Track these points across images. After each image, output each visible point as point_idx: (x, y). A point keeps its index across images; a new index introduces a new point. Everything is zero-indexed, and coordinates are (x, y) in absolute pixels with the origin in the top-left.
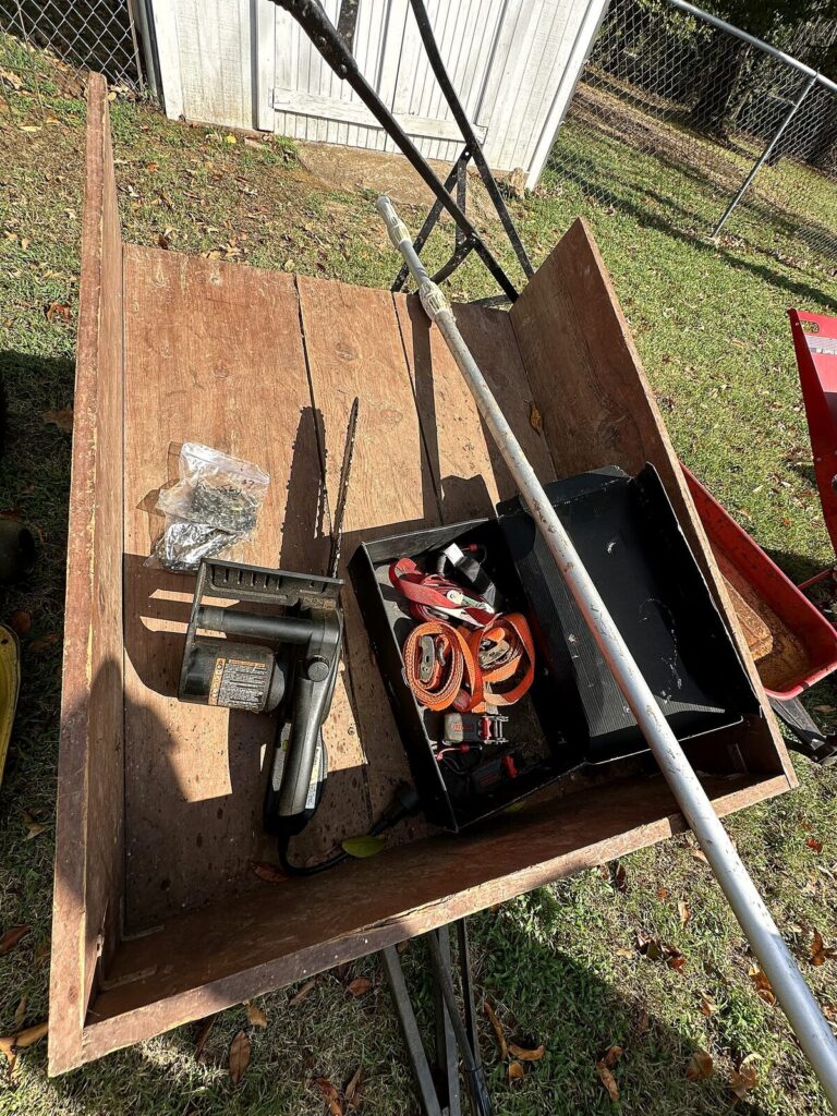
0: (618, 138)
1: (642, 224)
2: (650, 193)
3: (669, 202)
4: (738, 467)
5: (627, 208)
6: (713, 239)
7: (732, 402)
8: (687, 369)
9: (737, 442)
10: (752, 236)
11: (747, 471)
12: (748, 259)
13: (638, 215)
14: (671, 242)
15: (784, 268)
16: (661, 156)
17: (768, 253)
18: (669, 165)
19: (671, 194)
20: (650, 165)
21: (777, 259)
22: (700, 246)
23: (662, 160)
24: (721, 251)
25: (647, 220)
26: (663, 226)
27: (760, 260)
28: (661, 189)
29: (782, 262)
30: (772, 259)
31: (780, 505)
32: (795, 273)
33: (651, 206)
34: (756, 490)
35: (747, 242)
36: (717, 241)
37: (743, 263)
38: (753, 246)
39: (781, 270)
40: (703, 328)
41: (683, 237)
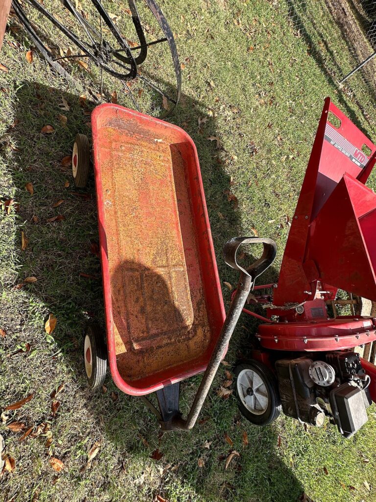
0: (329, 7)
1: (310, 52)
2: (325, 43)
3: (331, 53)
4: (268, 204)
5: (307, 39)
6: (340, 84)
7: (291, 168)
8: (279, 138)
9: (278, 191)
10: (359, 96)
11: (273, 208)
12: (349, 105)
13: (310, 46)
14: (318, 71)
15: (363, 119)
16: (343, 31)
17: (361, 108)
18: (344, 38)
19: (335, 52)
20: (336, 33)
21: (363, 112)
22: (331, 81)
23: (343, 33)
24: (339, 92)
25: (313, 52)
26: (320, 61)
27: (355, 108)
28: (333, 46)
29: (365, 116)
30: (360, 111)
31: (278, 235)
32: (366, 123)
33: (321, 48)
34: (270, 222)
35: (354, 96)
36: (341, 86)
37: (346, 104)
38: (356, 99)
39: (361, 118)
40: (303, 122)
41: (326, 73)
